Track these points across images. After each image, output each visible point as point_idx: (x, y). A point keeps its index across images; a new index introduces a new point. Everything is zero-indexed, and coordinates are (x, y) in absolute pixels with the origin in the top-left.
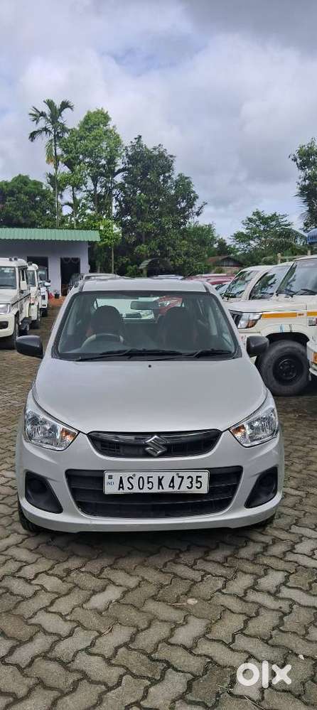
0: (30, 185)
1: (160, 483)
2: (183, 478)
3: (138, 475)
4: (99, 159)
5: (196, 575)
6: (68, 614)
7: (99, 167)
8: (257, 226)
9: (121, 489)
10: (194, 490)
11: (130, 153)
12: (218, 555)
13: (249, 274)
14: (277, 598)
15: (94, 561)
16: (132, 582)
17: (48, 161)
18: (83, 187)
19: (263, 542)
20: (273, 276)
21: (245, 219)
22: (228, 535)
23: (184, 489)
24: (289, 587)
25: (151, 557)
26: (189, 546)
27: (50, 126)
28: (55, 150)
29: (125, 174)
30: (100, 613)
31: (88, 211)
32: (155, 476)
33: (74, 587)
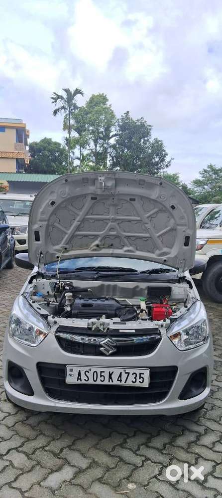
0: (52, 145)
1: (110, 377)
2: (129, 373)
3: (93, 369)
4: (99, 128)
5: (138, 460)
6: (27, 491)
7: (99, 133)
8: (211, 175)
9: (79, 380)
10: (138, 384)
11: (121, 124)
12: (158, 442)
13: (201, 210)
14: (204, 488)
15: (56, 441)
16: (83, 463)
17: (64, 129)
18: (87, 147)
19: (197, 432)
20: (219, 212)
21: (201, 170)
22: (169, 424)
23: (129, 383)
24: (215, 477)
25: (103, 440)
26: (135, 432)
27: (66, 105)
28: (69, 121)
29: (117, 138)
30: (53, 492)
31: (91, 164)
32: (107, 371)
33: (37, 465)
